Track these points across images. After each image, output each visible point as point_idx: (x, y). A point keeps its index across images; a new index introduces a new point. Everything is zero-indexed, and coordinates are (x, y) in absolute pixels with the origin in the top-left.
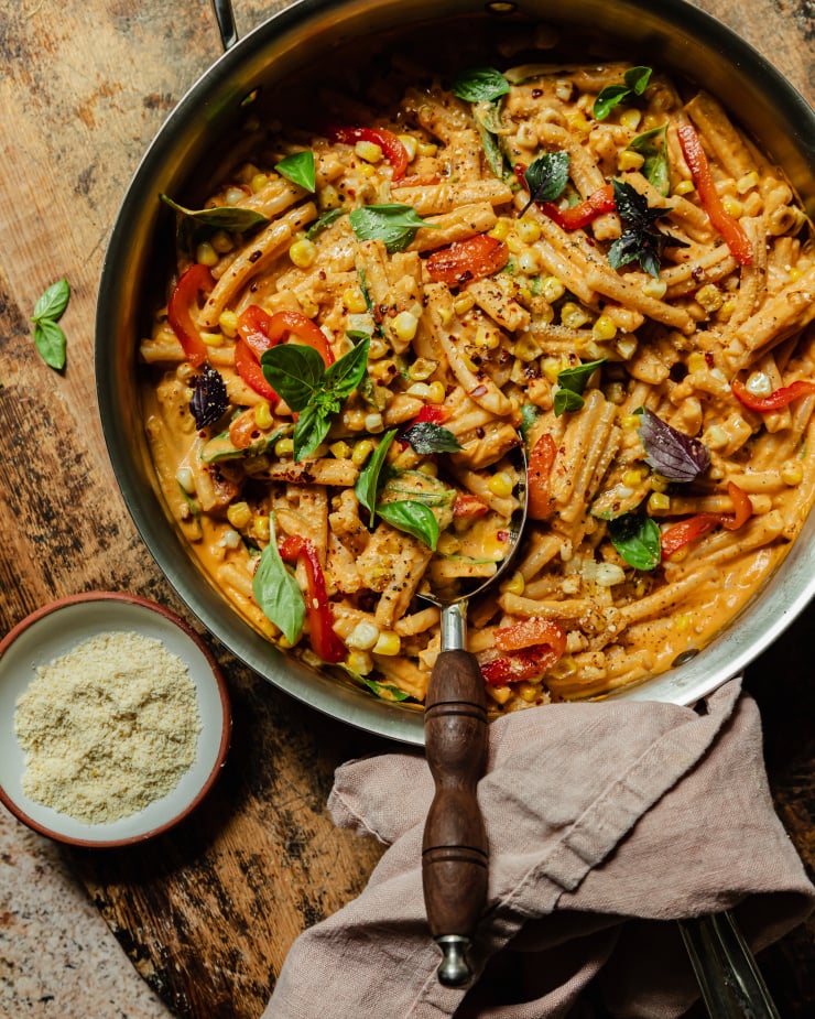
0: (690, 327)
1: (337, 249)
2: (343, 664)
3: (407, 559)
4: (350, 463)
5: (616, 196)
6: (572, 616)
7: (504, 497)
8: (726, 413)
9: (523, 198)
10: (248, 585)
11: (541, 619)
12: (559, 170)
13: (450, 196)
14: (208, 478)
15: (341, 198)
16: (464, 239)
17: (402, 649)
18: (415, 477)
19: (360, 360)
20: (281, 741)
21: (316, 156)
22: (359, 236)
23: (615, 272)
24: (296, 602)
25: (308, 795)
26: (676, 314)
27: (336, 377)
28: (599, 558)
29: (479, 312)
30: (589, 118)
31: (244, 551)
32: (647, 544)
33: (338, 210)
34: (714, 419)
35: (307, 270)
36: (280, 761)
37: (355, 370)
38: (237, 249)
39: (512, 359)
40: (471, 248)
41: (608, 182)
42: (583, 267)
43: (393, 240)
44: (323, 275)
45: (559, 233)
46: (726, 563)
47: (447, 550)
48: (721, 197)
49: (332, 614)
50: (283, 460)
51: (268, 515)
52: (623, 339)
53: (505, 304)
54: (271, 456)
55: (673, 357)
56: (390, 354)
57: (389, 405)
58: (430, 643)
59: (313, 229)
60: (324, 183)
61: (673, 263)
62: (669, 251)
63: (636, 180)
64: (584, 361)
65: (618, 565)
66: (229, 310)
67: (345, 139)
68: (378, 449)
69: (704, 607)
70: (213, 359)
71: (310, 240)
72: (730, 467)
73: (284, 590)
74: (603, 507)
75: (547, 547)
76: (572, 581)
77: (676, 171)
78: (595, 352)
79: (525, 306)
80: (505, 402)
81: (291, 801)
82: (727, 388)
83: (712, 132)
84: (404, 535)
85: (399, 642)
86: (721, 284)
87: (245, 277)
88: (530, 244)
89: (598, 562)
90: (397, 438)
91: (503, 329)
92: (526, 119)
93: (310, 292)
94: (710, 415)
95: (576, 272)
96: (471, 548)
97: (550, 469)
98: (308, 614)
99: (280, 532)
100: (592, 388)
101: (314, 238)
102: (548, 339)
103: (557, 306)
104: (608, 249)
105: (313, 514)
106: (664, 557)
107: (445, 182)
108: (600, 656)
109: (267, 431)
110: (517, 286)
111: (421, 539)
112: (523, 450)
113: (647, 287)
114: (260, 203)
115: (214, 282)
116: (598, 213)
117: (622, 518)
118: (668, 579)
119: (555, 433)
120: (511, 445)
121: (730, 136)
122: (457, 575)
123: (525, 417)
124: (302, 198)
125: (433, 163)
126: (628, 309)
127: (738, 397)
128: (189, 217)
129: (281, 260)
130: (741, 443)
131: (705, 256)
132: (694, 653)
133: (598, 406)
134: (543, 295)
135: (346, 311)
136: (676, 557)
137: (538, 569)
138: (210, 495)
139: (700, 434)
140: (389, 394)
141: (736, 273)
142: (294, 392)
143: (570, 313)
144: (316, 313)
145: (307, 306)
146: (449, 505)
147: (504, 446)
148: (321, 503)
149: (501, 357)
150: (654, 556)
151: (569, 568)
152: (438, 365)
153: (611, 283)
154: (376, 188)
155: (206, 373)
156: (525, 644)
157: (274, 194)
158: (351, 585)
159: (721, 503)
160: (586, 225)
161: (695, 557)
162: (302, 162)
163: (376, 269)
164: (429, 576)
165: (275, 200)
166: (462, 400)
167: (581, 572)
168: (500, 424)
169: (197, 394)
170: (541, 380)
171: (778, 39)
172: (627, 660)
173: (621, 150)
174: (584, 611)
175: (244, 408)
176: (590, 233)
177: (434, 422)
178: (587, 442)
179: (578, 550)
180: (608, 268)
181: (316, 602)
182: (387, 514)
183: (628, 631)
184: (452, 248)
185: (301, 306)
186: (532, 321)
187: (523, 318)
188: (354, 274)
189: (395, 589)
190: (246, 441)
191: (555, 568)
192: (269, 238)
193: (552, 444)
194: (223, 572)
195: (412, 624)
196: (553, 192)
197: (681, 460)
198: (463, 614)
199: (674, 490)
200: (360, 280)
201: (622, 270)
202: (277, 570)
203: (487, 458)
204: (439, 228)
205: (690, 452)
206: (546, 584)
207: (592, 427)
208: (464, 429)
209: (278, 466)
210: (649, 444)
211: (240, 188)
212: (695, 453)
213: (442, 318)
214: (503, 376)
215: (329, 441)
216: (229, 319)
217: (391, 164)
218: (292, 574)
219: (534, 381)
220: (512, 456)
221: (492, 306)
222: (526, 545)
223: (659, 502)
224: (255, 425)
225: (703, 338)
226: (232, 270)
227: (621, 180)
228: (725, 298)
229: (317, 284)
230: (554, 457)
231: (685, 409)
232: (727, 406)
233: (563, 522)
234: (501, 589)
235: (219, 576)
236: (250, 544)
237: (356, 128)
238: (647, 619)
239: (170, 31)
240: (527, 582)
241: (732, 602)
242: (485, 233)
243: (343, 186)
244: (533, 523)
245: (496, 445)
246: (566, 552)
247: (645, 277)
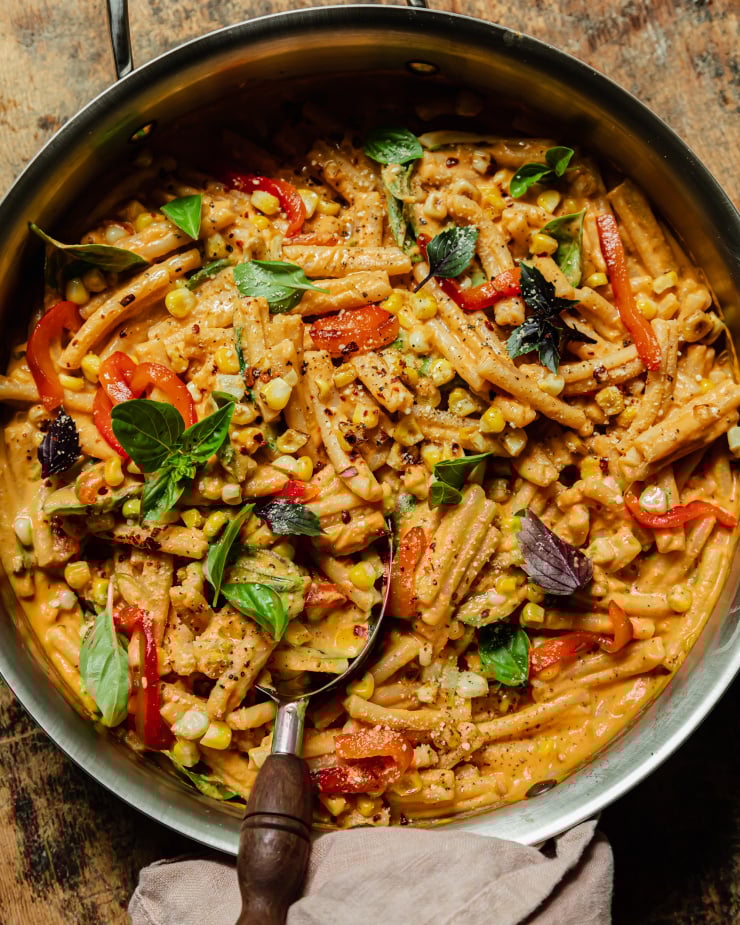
0: (587, 428)
1: (218, 302)
2: (167, 752)
3: (248, 646)
4: (200, 534)
5: (522, 280)
6: (422, 728)
7: (365, 589)
8: (616, 525)
9: (422, 271)
10: (75, 651)
11: (387, 728)
12: (465, 245)
13: (344, 260)
14: (47, 532)
15: (229, 249)
16: (354, 307)
17: (233, 743)
18: (269, 557)
19: (222, 425)
20: (97, 825)
21: (206, 201)
22: (242, 292)
23: (511, 362)
24: (122, 679)
25: (118, 888)
26: (573, 413)
27: (195, 440)
28: (463, 666)
29: (360, 387)
30: (504, 194)
31: (79, 614)
32: (516, 657)
33: (224, 261)
34: (602, 530)
35: (182, 320)
36: (92, 846)
37: (216, 435)
38: (109, 290)
39: (390, 442)
40: (359, 318)
41: (516, 264)
42: (476, 353)
43: (278, 299)
44: (197, 329)
45: (456, 313)
46: (600, 687)
47: (295, 639)
48: (635, 294)
49: (161, 695)
50: (130, 522)
51: (109, 578)
52: (512, 434)
53: (389, 382)
54: (118, 515)
55: (564, 459)
56: (258, 421)
57: (250, 476)
58: (264, 740)
59: (194, 278)
60: (211, 231)
61: (576, 358)
62: (573, 345)
63: (547, 267)
64: (468, 452)
65: (483, 676)
66: (94, 353)
67: (241, 187)
68: (234, 521)
69: (571, 732)
70: (70, 404)
71: (190, 289)
72: (614, 584)
73: (112, 664)
74: (471, 612)
75: (405, 649)
76: (429, 689)
77: (591, 261)
78: (480, 443)
79: (410, 387)
80: (376, 487)
81: (99, 893)
82: (619, 499)
83: (634, 225)
84: (249, 620)
85: (229, 735)
86: (625, 387)
87: (115, 321)
88: (424, 321)
89: (460, 671)
90: (255, 511)
91: (383, 408)
92: (438, 188)
93: (181, 345)
94: (598, 525)
95: (469, 357)
96: (323, 641)
97: (417, 565)
98: (134, 693)
99: (118, 600)
100: (474, 482)
101: (194, 287)
102: (431, 424)
103: (445, 391)
104: (508, 336)
105: (155, 584)
106: (533, 674)
107: (342, 245)
108: (449, 775)
109: (116, 488)
110: (403, 364)
111: (264, 626)
112: (391, 541)
113: (544, 382)
114: (141, 244)
115: (82, 321)
116: (501, 296)
117: (492, 626)
118: (535, 697)
119: (428, 526)
120: (378, 534)
121: (652, 231)
122: (304, 669)
123: (397, 506)
124: (184, 245)
125: (333, 223)
126: (520, 403)
127: (629, 511)
128: (60, 249)
129: (155, 307)
130: (628, 561)
131: (611, 356)
132: (550, 785)
133: (477, 504)
134: (431, 377)
135: (216, 369)
136: (545, 675)
137: (392, 672)
138: (48, 550)
139: (586, 545)
140: (252, 464)
141: (642, 377)
142: (147, 452)
143: (459, 399)
144: (184, 368)
145: (176, 359)
146: (302, 593)
147: (370, 534)
148: (165, 573)
149: (378, 438)
150: (523, 671)
151: (427, 675)
152: (309, 439)
153: (505, 374)
154: (267, 244)
155: (60, 418)
156: (366, 754)
157: (157, 236)
158: (185, 667)
159: (600, 622)
160: (488, 307)
161: (566, 678)
162: (192, 205)
163: (254, 329)
164: (272, 666)
165: (156, 243)
166: (332, 480)
167: (440, 680)
168: (369, 510)
169: (47, 440)
170: (420, 467)
171: (718, 134)
172: (478, 783)
173: (535, 233)
174: (437, 723)
175: (96, 460)
176: (491, 315)
177: (297, 500)
178: (458, 543)
179: (439, 656)
180: (503, 356)
181: (144, 682)
182: (232, 596)
183: (485, 750)
184: (340, 315)
185: (170, 359)
186: (415, 403)
187: (404, 399)
188: (230, 332)
189: (231, 677)
190: (91, 497)
191: (412, 672)
192: (145, 283)
193: (422, 538)
194: (51, 635)
195: (245, 718)
196: (455, 268)
197: (561, 571)
198: (301, 714)
199: (549, 602)
200: (236, 338)
201: (519, 361)
202: (107, 641)
203: (350, 545)
204: (327, 293)
205: (570, 563)
206: (400, 689)
207: (467, 526)
208: (329, 512)
209: (124, 527)
210: (528, 549)
211: (122, 225)
212: (576, 565)
213: (319, 389)
214: (378, 459)
215: (181, 507)
216: (92, 363)
217: (288, 218)
218: (126, 649)
219: (412, 468)
220: (379, 546)
221: (374, 382)
222: (383, 644)
223: (533, 614)
224: (104, 481)
225: (600, 442)
226: (101, 311)
227: (530, 264)
228: (627, 402)
229: (188, 338)
230: (423, 552)
231: (571, 517)
232: (617, 518)
233: (425, 624)
234: (349, 690)
235: (46, 639)
236: (86, 607)
237: (256, 176)
238: (508, 738)
239: (76, 51)
240: (378, 685)
241: (603, 730)
242: (377, 303)
243: (232, 236)
244: (393, 621)
245: (362, 533)
246: (425, 658)
247: (542, 370)
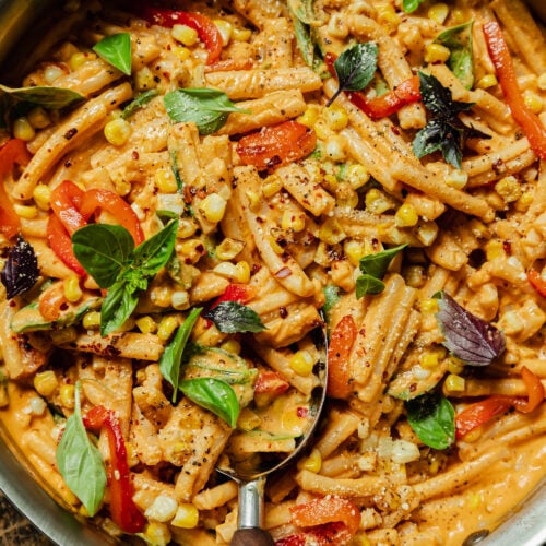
0: (490, 215)
1: (151, 129)
2: (141, 535)
3: (208, 435)
4: (155, 338)
5: (421, 88)
6: (367, 494)
7: (305, 375)
8: (523, 299)
9: (332, 87)
10: (51, 453)
11: (336, 497)
12: (367, 60)
13: (261, 82)
14: (16, 348)
15: (157, 80)
16: (274, 124)
17: (200, 522)
18: (220, 354)
19: (169, 240)
21: (133, 37)
22: (173, 118)
23: (419, 162)
24: (98, 473)
26: (476, 203)
27: (145, 256)
28: (395, 435)
29: (286, 195)
30: (398, 10)
31: (49, 418)
32: (442, 423)
33: (153, 91)
34: (510, 304)
35: (121, 148)
37: (163, 250)
38: (53, 125)
39: (316, 242)
40: (280, 133)
41: (414, 73)
42: (387, 157)
43: (205, 123)
44: (136, 155)
45: (366, 122)
46: (517, 444)
47: (247, 425)
48: (522, 92)
49: (133, 484)
50: (90, 333)
51: (74, 384)
52: (425, 226)
53: (312, 189)
54: (79, 328)
55: (471, 244)
56: (198, 233)
57: (195, 283)
58: (228, 516)
59: (128, 109)
60: (140, 65)
61: (473, 153)
62: (471, 142)
63: (442, 73)
64: (386, 246)
65: (414, 443)
66: (43, 184)
67: (162, 21)
68: (185, 325)
69: (496, 486)
70: (27, 231)
71: (125, 119)
72: (525, 351)
73: (86, 461)
74: (401, 387)
75: (344, 425)
76: (368, 459)
77: (480, 65)
78: (397, 237)
79: (331, 192)
80: (308, 284)
82: (523, 276)
83: (516, 29)
84: (206, 411)
85: (197, 515)
86: (520, 176)
87: (60, 153)
88: (338, 131)
89: (393, 440)
90: (203, 315)
91: (308, 213)
92: (338, 9)
93: (123, 170)
94: (506, 301)
95: (381, 161)
96: (271, 424)
97: (350, 350)
98: (109, 483)
99: (85, 401)
100: (394, 272)
101: (129, 117)
102: (351, 223)
103: (361, 193)
104: (413, 138)
105: (118, 386)
106: (458, 437)
107: (257, 68)
108: (393, 533)
109: (76, 304)
110: (323, 172)
111: (221, 416)
112: (324, 330)
113: (449, 177)
114: (78, 82)
115: (30, 156)
116: (403, 104)
117: (419, 398)
118: (461, 457)
119: (356, 314)
120: (313, 325)
121: (533, 33)
122: (256, 450)
123: (327, 298)
124: (117, 79)
125: (247, 48)
126: (430, 198)
127: (534, 286)
128: (7, 93)
129: (96, 138)
130: (535, 330)
131: (506, 149)
132: (484, 534)
133: (399, 290)
134: (349, 182)
135: (157, 190)
136: (469, 437)
137: (335, 447)
138: (18, 363)
139: (496, 319)
140: (196, 272)
141: (535, 165)
142: (104, 270)
143: (374, 199)
144: (127, 191)
145: (119, 184)
146: (251, 383)
147: (306, 326)
148: (126, 375)
149: (306, 239)
150: (449, 435)
151: (365, 446)
152: (245, 246)
153: (414, 173)
154: (191, 72)
155: (19, 244)
156: (320, 521)
157: (91, 74)
158: (152, 458)
159: (514, 387)
160: (393, 114)
161: (488, 438)
162: (119, 43)
163: (188, 152)
164: (229, 452)
165: (92, 79)
166: (267, 280)
167: (377, 449)
168: (303, 305)
169: (9, 265)
170: (344, 263)
172: (418, 538)
173: (428, 43)
174: (379, 489)
175: (55, 280)
176: (396, 121)
177: (239, 302)
178: (386, 326)
179: (374, 428)
180: (411, 157)
181: (117, 474)
182: (189, 391)
183: (421, 508)
184: (262, 132)
185: (114, 184)
186: (336, 206)
187: (328, 203)
188: (165, 155)
189: (195, 464)
190: (54, 313)
191: (352, 445)
192: (84, 117)
193: (353, 326)
194: (28, 439)
195: (210, 499)
196: (361, 81)
197: (478, 344)
198: (261, 492)
199: (469, 372)
200: (172, 161)
201: (425, 160)
202: (80, 441)
203: (289, 337)
204: (248, 113)
205: (486, 337)
206: (343, 461)
207: (391, 312)
208: (268, 309)
209: (85, 337)
210: (447, 327)
211: (58, 65)
212: (491, 338)
213: (250, 200)
214: (307, 258)
215: (136, 316)
216: (43, 193)
217: (207, 47)
218: (95, 444)
219: (337, 264)
220: (314, 336)
221: (299, 191)
222: (325, 421)
223: (455, 384)
224: (64, 298)
225: (501, 226)
226: (48, 145)
227: (427, 72)
228: (523, 189)
229: (129, 164)
230: (354, 338)
231: (482, 295)
232: (523, 293)
233: (361, 401)
234: (299, 466)
235: (23, 443)
236: (55, 411)
237: (174, 11)
238: (440, 496)
240: (324, 459)
241: (524, 482)
242: (294, 119)
243: (158, 68)
244: (332, 401)
245: (298, 326)
246: (363, 431)
247: (447, 167)
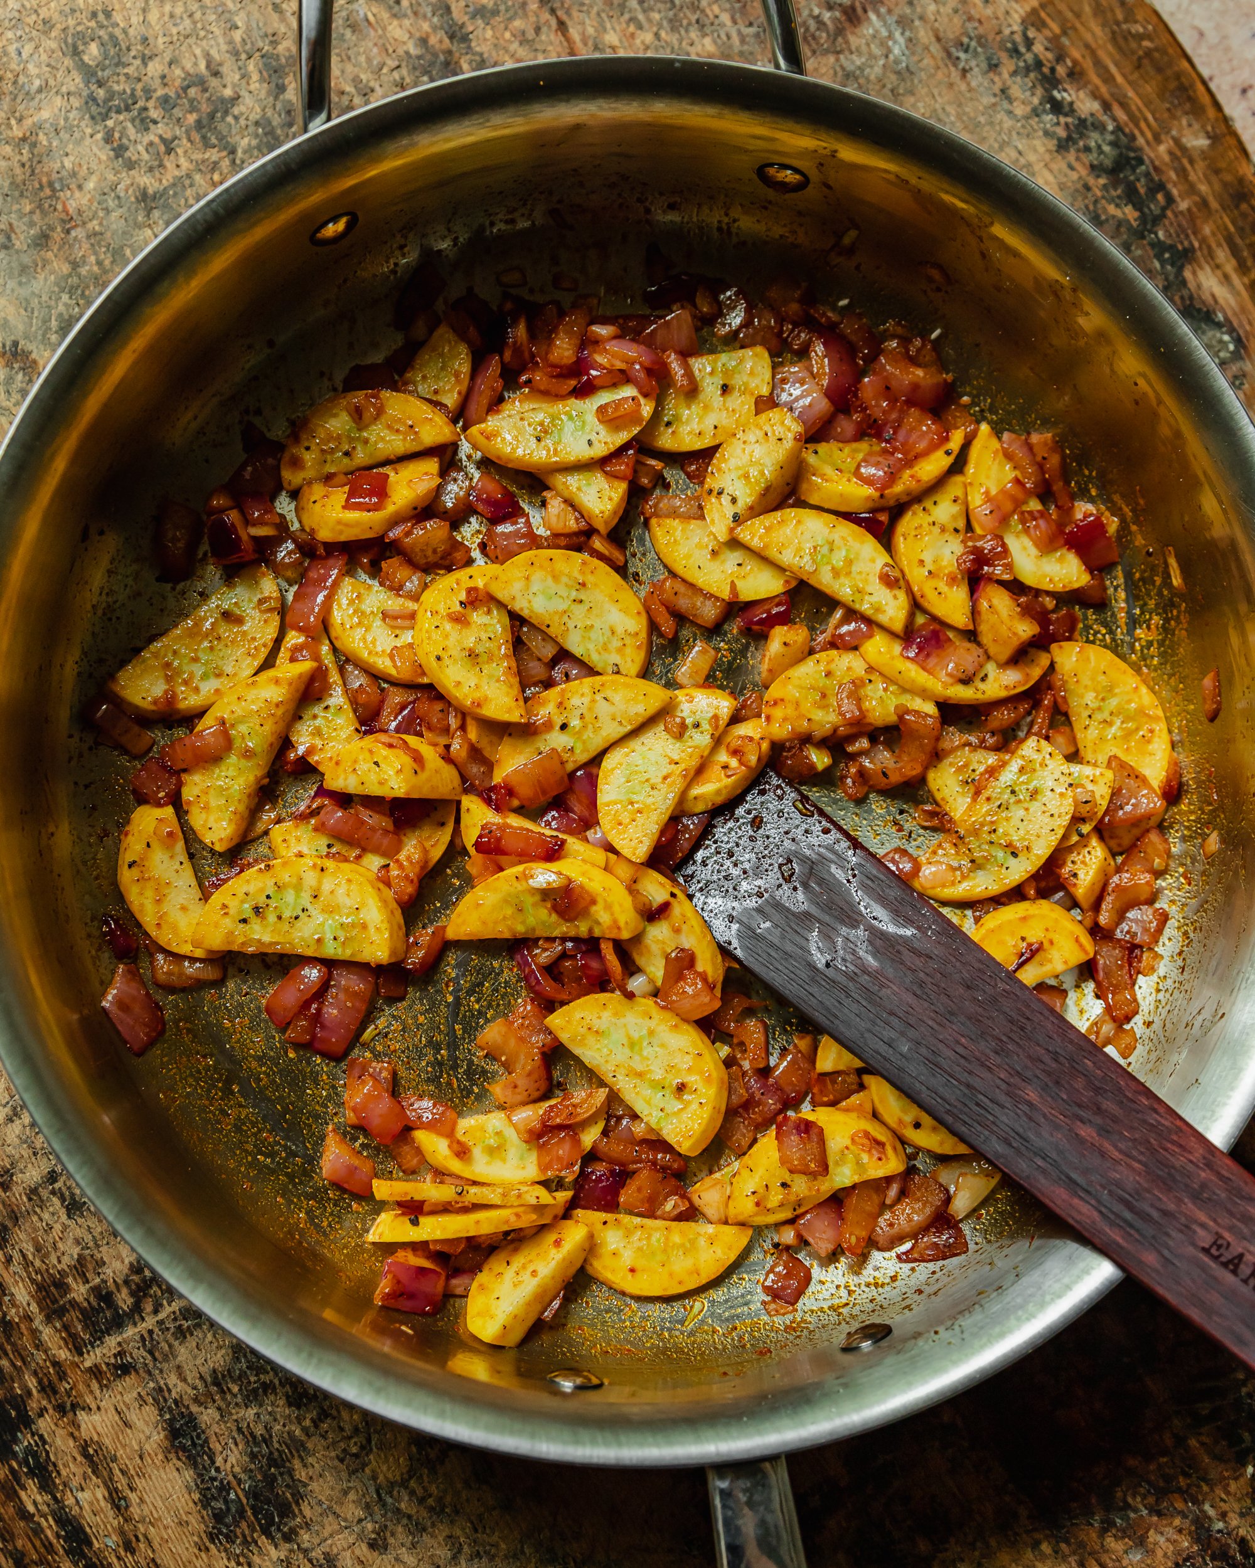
25: (360, 1521)
36: (305, 1466)
81: (331, 1536)
171: (1014, 154)
